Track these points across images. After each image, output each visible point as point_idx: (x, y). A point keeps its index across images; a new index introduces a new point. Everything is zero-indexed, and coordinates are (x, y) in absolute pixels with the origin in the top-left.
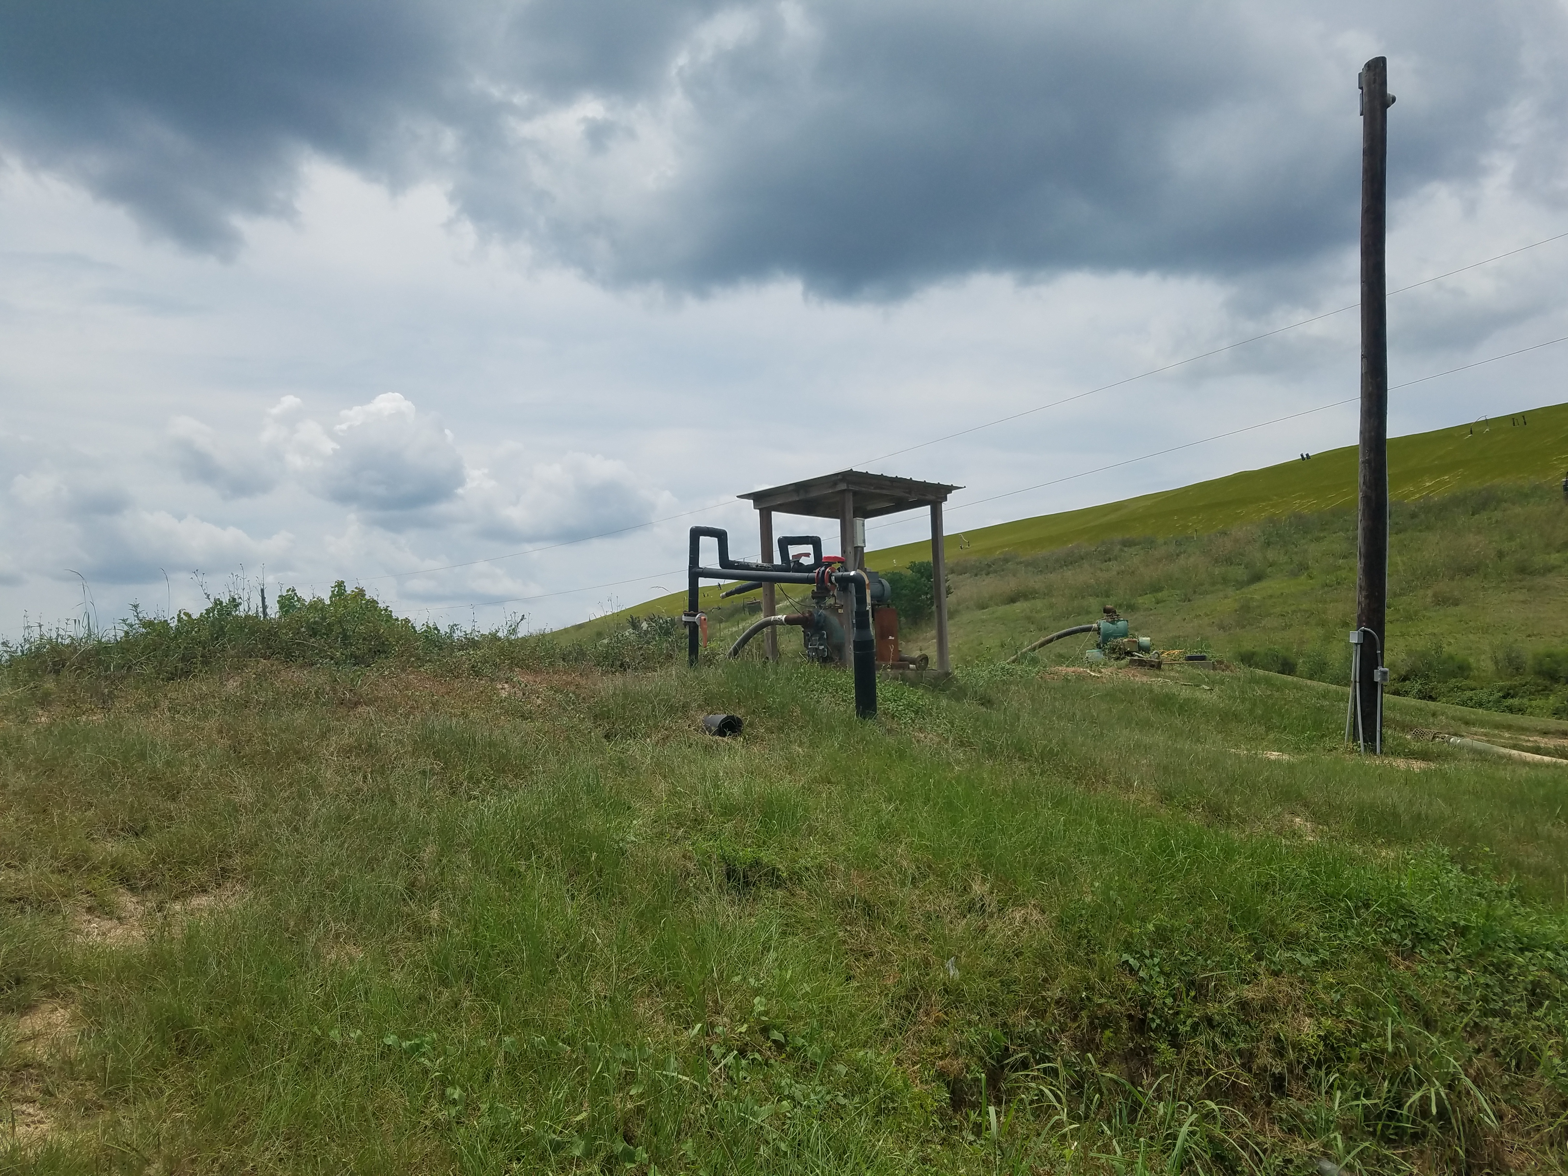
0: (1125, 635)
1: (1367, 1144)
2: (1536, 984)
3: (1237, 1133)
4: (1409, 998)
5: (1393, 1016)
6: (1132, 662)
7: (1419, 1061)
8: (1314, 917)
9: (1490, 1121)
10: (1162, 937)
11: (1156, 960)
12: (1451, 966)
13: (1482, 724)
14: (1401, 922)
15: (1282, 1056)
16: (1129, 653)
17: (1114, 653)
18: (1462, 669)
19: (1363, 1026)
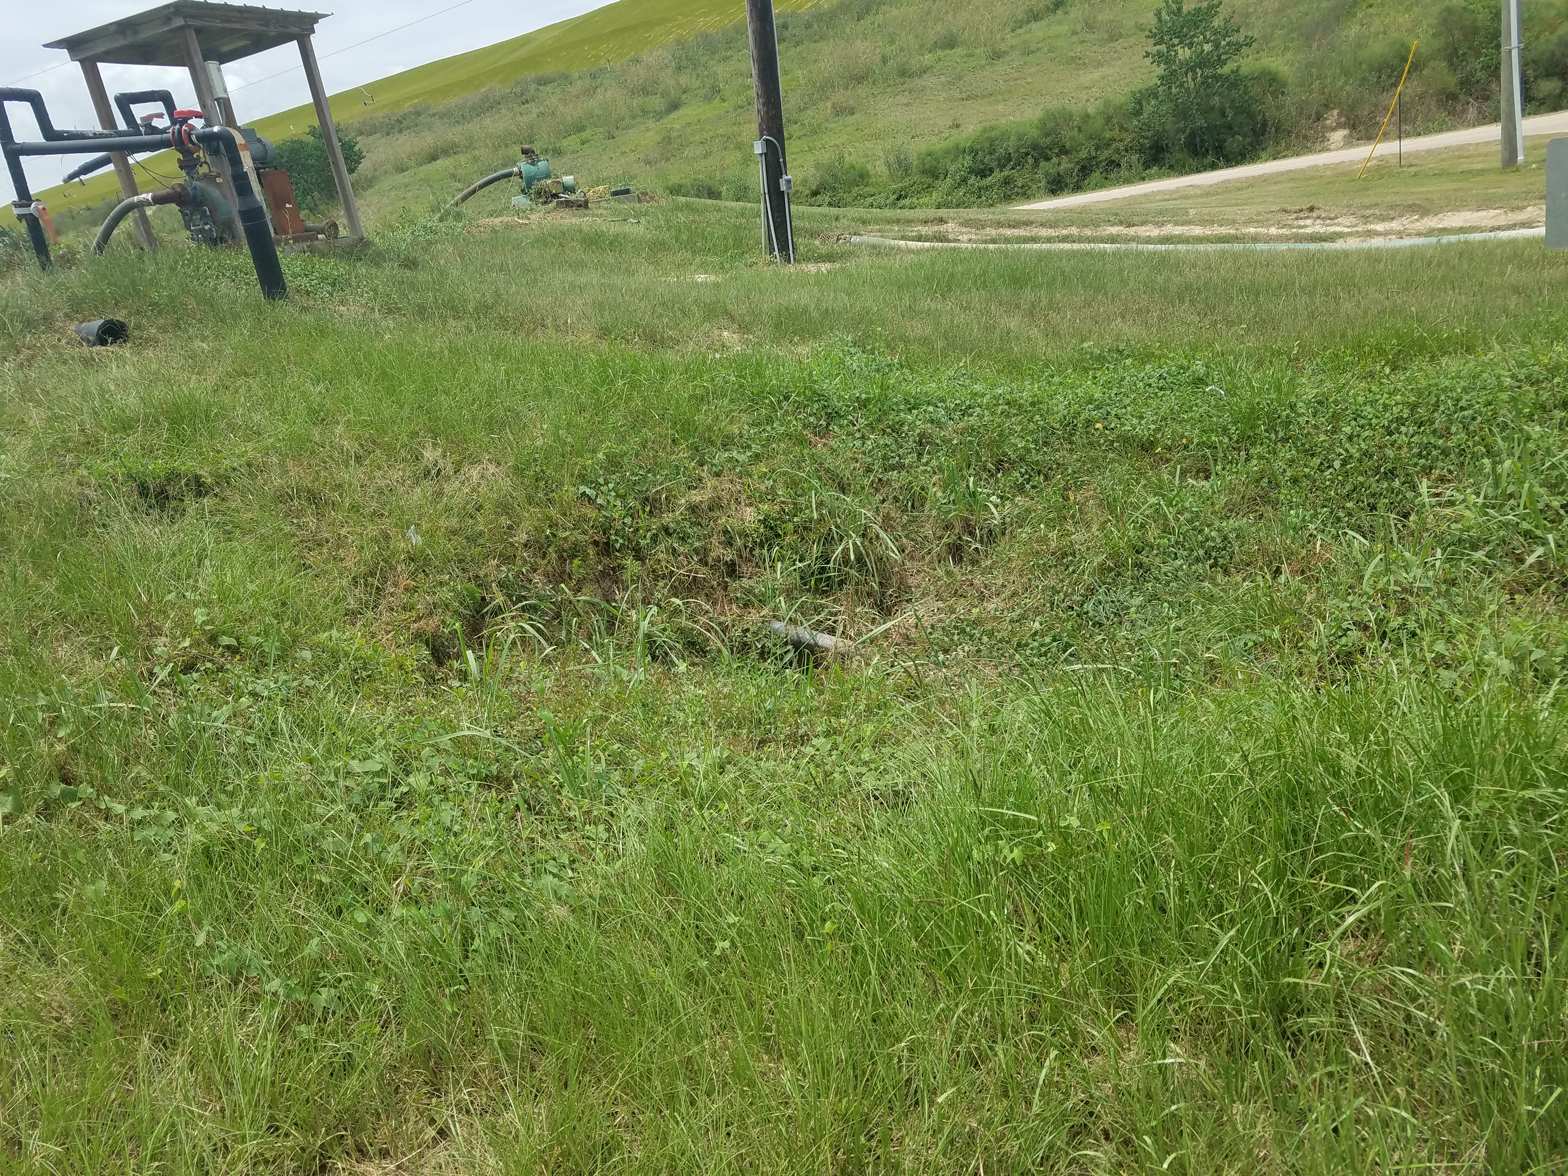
0: (548, 176)
1: (803, 599)
2: (922, 435)
3: (703, 619)
4: (828, 471)
5: (816, 489)
6: (560, 204)
7: (839, 521)
8: (744, 417)
9: (896, 556)
10: (613, 463)
11: (611, 486)
12: (857, 435)
13: (876, 221)
14: (816, 406)
15: (731, 545)
16: (555, 196)
17: (540, 197)
18: (863, 177)
19: (795, 504)
